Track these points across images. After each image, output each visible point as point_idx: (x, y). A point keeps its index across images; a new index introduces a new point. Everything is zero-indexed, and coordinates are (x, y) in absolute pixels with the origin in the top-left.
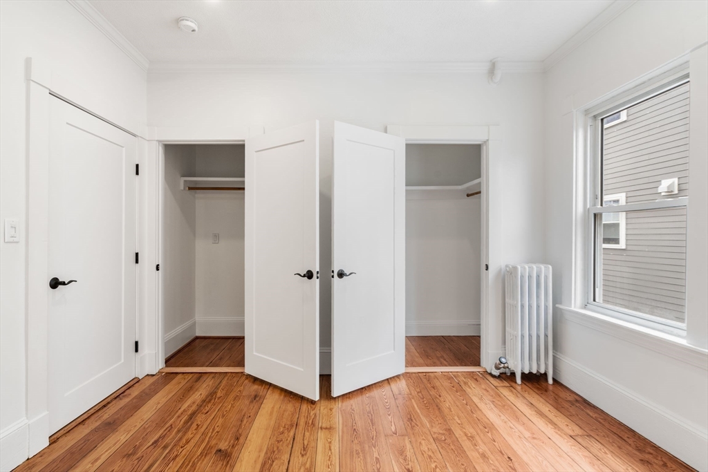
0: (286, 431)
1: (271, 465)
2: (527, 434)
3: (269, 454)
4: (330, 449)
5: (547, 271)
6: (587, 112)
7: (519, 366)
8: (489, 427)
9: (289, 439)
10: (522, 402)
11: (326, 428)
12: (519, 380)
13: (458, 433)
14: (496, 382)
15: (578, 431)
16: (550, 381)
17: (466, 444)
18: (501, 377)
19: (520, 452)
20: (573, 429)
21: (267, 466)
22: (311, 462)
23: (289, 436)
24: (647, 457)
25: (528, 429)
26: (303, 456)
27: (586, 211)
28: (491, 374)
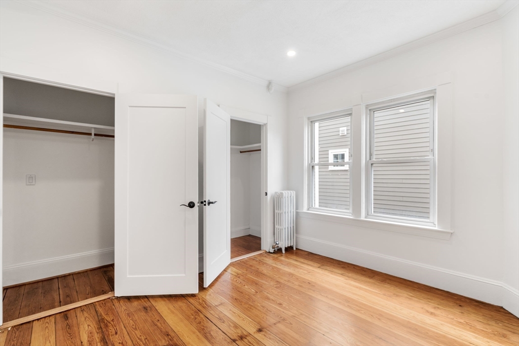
0: (196, 316)
1: (211, 335)
2: (306, 272)
3: (202, 331)
4: (235, 313)
5: (293, 193)
6: (309, 118)
7: (283, 245)
8: (291, 274)
9: (204, 319)
10: (292, 260)
11: (219, 305)
12: (284, 252)
13: (282, 281)
14: (275, 256)
15: (319, 265)
16: (295, 249)
17: (289, 284)
18: (274, 252)
19: (310, 279)
20: (316, 265)
21: (209, 337)
22: (232, 323)
23: (202, 318)
24: (343, 266)
25: (304, 270)
26: (223, 322)
27: (309, 165)
28: (269, 252)
